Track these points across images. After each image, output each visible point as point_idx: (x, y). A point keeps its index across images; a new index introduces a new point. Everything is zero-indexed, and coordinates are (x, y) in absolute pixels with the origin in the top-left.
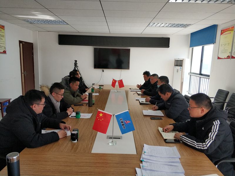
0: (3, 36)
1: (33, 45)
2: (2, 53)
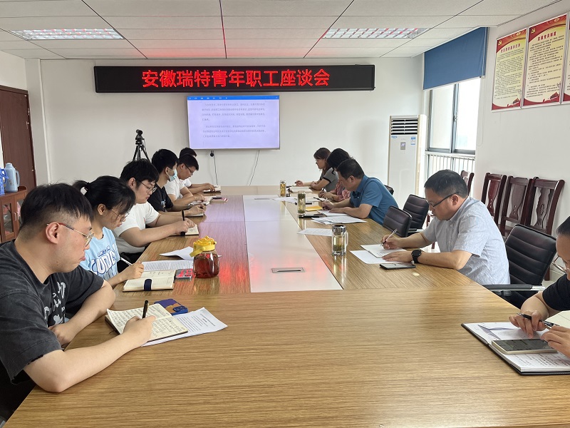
1: (27, 95)
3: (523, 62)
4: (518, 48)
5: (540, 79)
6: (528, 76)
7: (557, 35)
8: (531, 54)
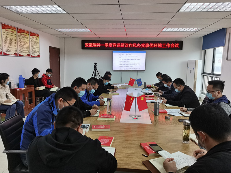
1: (59, 50)
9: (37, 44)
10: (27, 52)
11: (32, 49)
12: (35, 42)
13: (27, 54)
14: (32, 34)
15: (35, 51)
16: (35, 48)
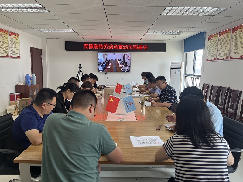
0: (18, 43)
1: (41, 51)
2: (17, 58)
3: (217, 44)
4: (215, 39)
5: (222, 51)
6: (218, 50)
7: (228, 36)
8: (219, 42)
9: (17, 44)
10: (6, 53)
11: (12, 49)
12: (15, 42)
13: (7, 54)
14: (11, 34)
15: (15, 52)
16: (15, 48)
